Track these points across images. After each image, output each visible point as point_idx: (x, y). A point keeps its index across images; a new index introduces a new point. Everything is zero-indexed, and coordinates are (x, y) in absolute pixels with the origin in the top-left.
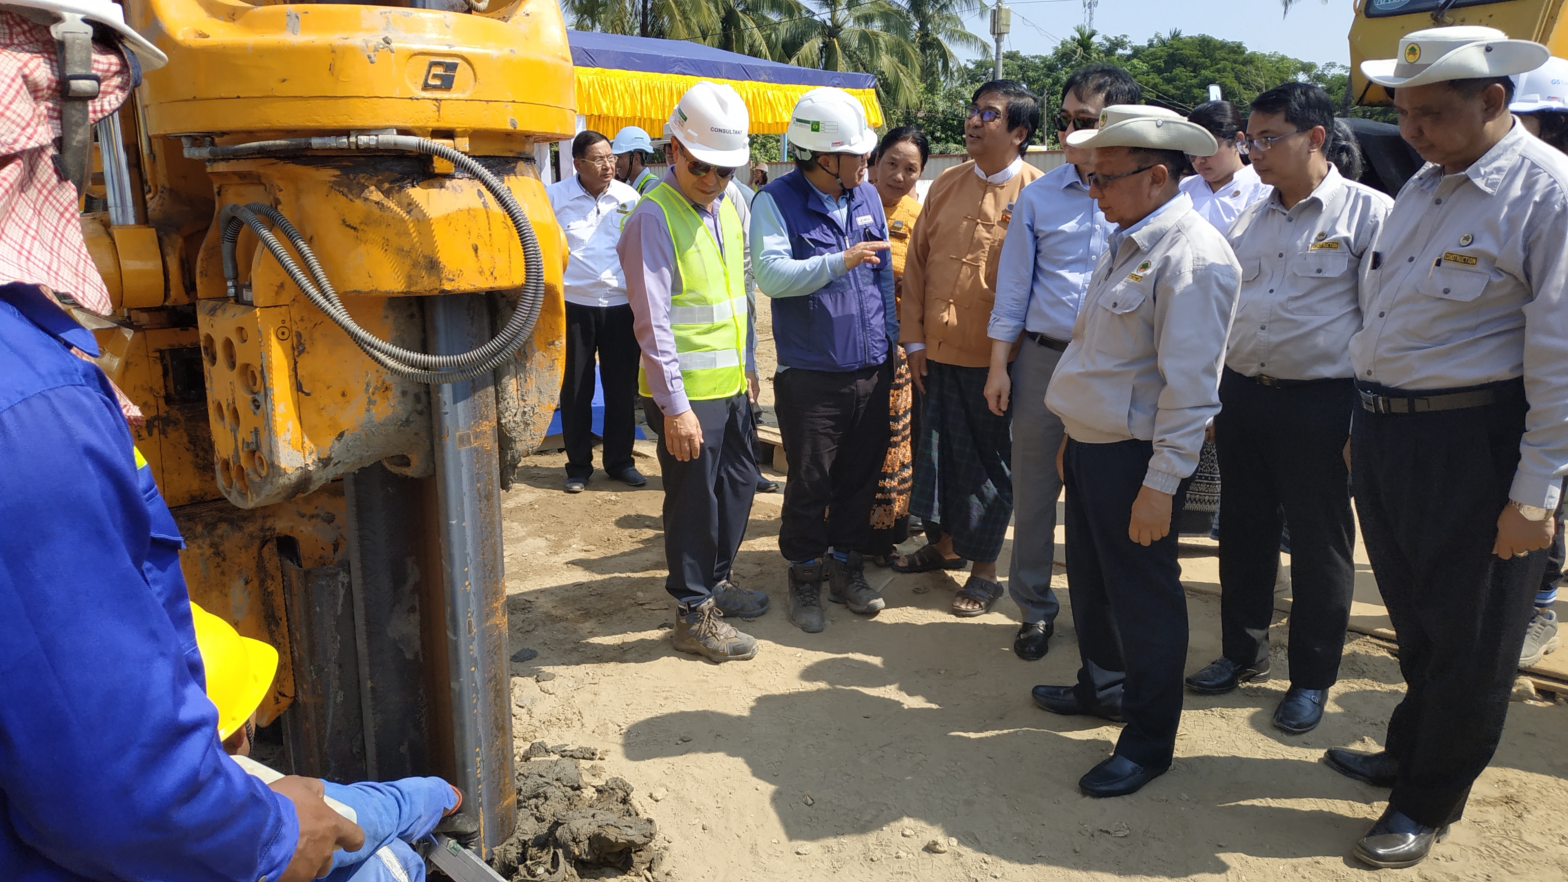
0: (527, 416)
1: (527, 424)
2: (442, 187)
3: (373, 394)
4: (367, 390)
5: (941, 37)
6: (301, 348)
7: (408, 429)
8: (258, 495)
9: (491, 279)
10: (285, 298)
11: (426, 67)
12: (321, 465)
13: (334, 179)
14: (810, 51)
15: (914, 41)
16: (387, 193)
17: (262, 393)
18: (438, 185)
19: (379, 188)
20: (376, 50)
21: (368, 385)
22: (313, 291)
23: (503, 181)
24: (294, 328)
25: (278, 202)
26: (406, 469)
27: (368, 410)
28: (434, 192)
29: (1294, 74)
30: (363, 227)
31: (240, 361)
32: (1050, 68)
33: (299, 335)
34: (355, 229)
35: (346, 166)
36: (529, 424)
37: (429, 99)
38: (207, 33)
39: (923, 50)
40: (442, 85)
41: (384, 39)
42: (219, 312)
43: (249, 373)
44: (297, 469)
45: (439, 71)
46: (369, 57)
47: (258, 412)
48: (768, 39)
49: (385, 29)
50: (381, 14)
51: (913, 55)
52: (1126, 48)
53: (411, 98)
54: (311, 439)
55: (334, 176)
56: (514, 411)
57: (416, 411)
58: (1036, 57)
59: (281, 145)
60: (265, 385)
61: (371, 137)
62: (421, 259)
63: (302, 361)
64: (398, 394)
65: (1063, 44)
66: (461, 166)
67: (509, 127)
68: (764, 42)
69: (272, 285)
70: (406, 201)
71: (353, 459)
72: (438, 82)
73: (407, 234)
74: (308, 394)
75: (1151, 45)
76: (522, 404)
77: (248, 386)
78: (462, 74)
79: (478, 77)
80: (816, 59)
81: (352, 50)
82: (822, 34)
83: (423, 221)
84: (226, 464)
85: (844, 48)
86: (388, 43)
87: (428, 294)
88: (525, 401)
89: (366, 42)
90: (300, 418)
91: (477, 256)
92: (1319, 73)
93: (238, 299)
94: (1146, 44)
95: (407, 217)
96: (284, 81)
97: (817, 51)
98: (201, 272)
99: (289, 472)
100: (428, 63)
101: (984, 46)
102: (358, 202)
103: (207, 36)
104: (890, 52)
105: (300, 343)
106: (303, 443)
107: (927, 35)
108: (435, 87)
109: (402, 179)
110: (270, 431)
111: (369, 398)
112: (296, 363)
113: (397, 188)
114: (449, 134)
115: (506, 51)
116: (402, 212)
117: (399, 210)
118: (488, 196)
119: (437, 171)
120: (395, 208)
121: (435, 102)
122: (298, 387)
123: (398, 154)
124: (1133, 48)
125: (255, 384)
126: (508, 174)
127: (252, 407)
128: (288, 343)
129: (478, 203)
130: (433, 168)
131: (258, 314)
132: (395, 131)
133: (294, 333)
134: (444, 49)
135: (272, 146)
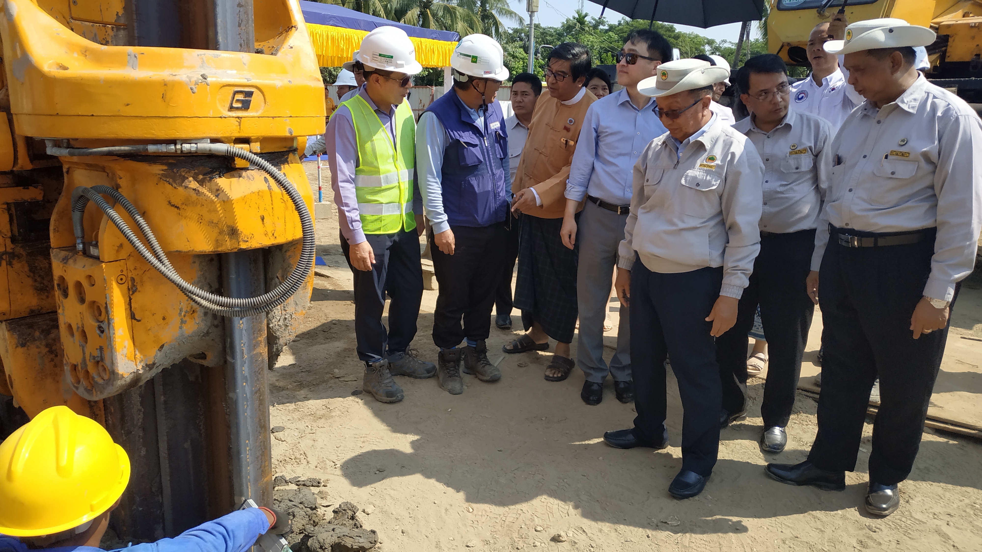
0: (287, 321)
1: (286, 326)
2: (240, 177)
3: (184, 316)
4: (180, 314)
5: (494, 12)
6: (134, 289)
7: (207, 338)
8: (101, 392)
9: (272, 238)
10: (123, 254)
11: (231, 95)
12: (148, 369)
13: (163, 172)
14: (412, 16)
15: (477, 14)
16: (201, 183)
17: (106, 321)
18: (237, 175)
19: (195, 179)
20: (196, 84)
21: (181, 310)
22: (148, 255)
23: (280, 170)
24: (130, 275)
25: (118, 187)
26: (203, 361)
27: (181, 328)
28: (234, 180)
29: (703, 46)
30: (184, 206)
31: (89, 298)
32: (560, 35)
33: (133, 280)
34: (178, 208)
35: (171, 163)
36: (288, 326)
37: (233, 117)
38: (66, 65)
39: (483, 20)
40: (242, 107)
41: (202, 76)
42: (71, 261)
43: (96, 307)
44: (131, 373)
45: (240, 97)
46: (191, 89)
47: (103, 335)
48: (385, 7)
49: (202, 67)
50: (198, 55)
51: (477, 22)
52: (605, 25)
53: (221, 117)
54: (141, 352)
55: (163, 170)
56: (278, 318)
57: (214, 325)
58: (550, 28)
59: (125, 150)
60: (108, 316)
61: (192, 145)
62: (225, 229)
63: (136, 297)
64: (202, 315)
65: (567, 21)
66: (253, 163)
67: (288, 134)
68: (382, 9)
69: (114, 246)
70: (215, 188)
71: (169, 361)
72: (239, 105)
73: (216, 211)
74: (139, 321)
75: (620, 24)
76: (284, 312)
77: (94, 316)
78: (256, 99)
79: (267, 100)
80: (415, 21)
81: (180, 84)
82: (420, 6)
83: (227, 202)
84: (74, 367)
85: (434, 15)
86: (206, 79)
87: (230, 251)
88: (286, 310)
89: (190, 78)
90: (133, 339)
91: (263, 224)
92: (717, 45)
93: (86, 253)
94: (617, 23)
95: (216, 199)
96: (128, 105)
97: (417, 17)
98: (54, 229)
99: (125, 376)
100: (232, 92)
101: (520, 19)
102: (181, 189)
103: (66, 68)
104: (464, 20)
105: (134, 285)
106: (135, 355)
107: (486, 10)
108: (237, 109)
109: (212, 172)
110: (111, 348)
111: (181, 319)
112: (130, 299)
113: (208, 179)
114: (246, 141)
115: (286, 82)
116: (212, 196)
117: (210, 194)
118: (271, 181)
119: (237, 166)
120: (207, 193)
121: (237, 119)
122: (132, 316)
123: (211, 156)
124: (609, 25)
125: (100, 315)
126: (284, 164)
127: (98, 332)
128: (125, 286)
129: (264, 187)
130: (235, 164)
131: (104, 266)
132: (209, 140)
133: (129, 279)
134: (244, 81)
135: (118, 151)
